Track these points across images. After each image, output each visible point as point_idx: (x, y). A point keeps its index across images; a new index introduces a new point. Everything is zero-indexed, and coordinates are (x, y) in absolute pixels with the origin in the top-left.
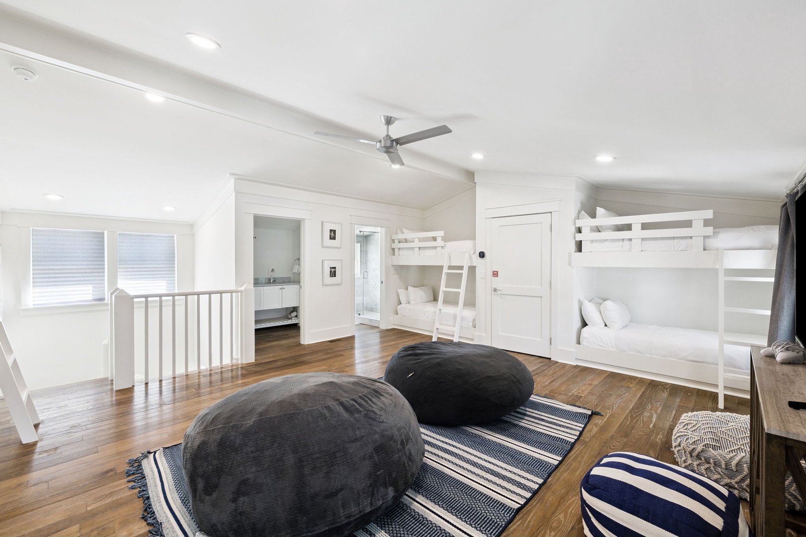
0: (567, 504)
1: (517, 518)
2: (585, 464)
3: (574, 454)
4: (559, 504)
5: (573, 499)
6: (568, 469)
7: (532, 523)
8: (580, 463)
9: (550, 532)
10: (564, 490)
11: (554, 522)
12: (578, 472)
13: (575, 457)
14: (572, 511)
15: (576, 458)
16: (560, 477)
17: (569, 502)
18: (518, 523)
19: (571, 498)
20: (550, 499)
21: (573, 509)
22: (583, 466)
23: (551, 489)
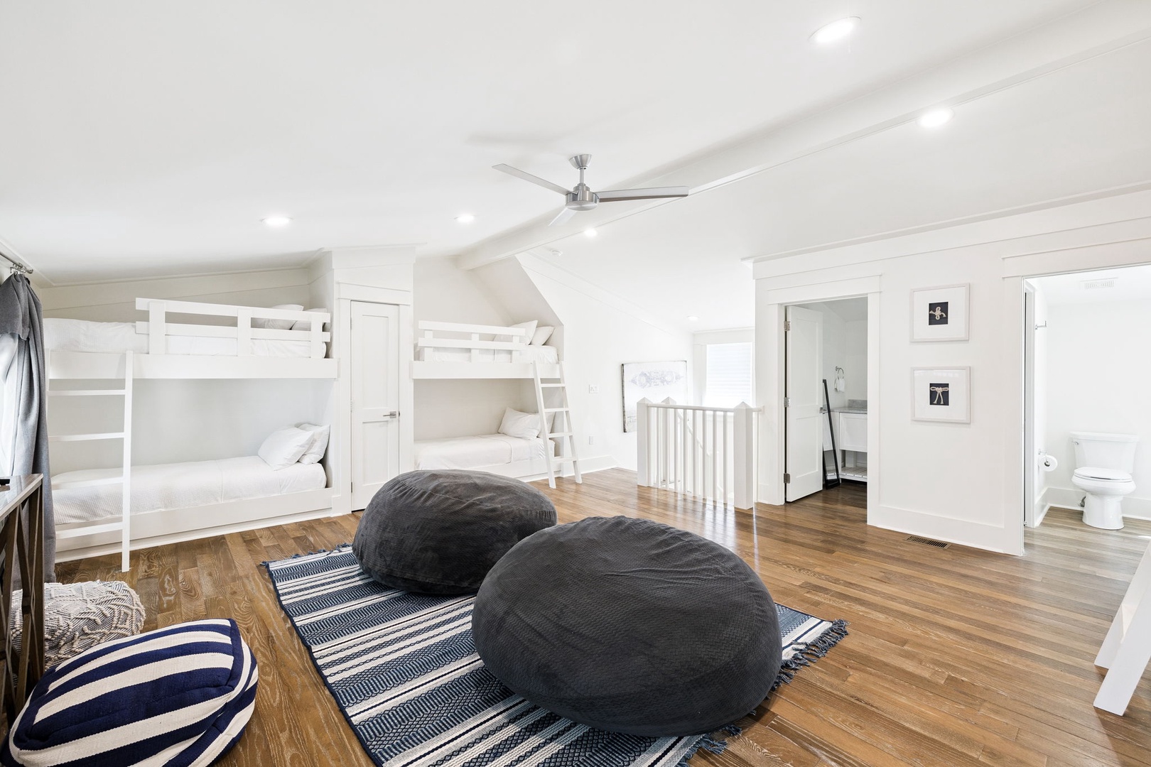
0: (277, 691)
1: (302, 647)
2: (319, 751)
3: (354, 751)
4: (285, 683)
5: (278, 699)
6: (327, 722)
7: (287, 654)
8: (328, 746)
9: (264, 663)
10: (298, 698)
11: (271, 669)
12: (311, 732)
13: (345, 746)
14: (266, 690)
15: (343, 748)
16: (321, 705)
17: (278, 694)
18: (297, 646)
19: (281, 698)
20: (299, 679)
21: (266, 692)
22: (317, 747)
23: (311, 687)
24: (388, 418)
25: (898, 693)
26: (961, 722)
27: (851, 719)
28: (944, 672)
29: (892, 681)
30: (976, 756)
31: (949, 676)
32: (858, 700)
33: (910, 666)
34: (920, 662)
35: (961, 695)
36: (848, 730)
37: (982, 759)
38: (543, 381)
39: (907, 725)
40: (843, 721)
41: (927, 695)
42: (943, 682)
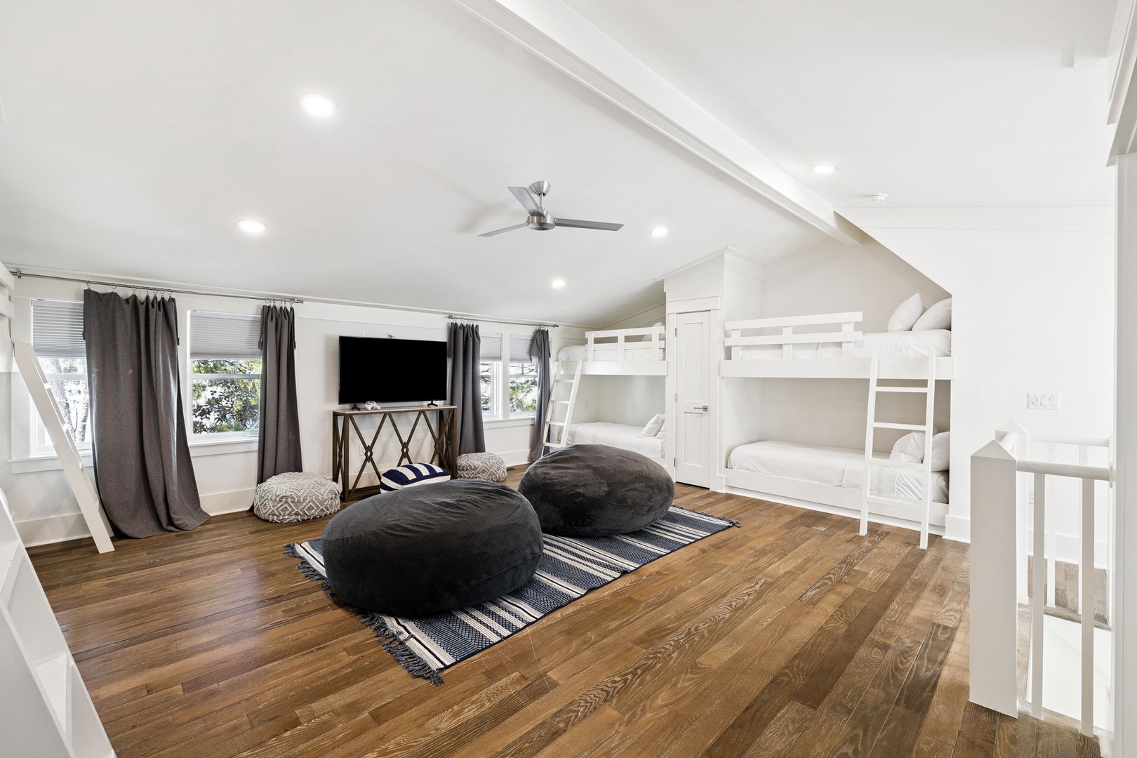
24: (701, 411)
25: (309, 674)
26: (250, 695)
27: (304, 639)
28: (309, 722)
29: (324, 677)
30: (220, 683)
31: (300, 724)
32: (319, 649)
33: (336, 700)
34: (336, 713)
35: (273, 715)
36: (298, 634)
37: (216, 685)
38: (881, 382)
39: (276, 663)
40: (305, 635)
41: (292, 691)
42: (297, 712)
